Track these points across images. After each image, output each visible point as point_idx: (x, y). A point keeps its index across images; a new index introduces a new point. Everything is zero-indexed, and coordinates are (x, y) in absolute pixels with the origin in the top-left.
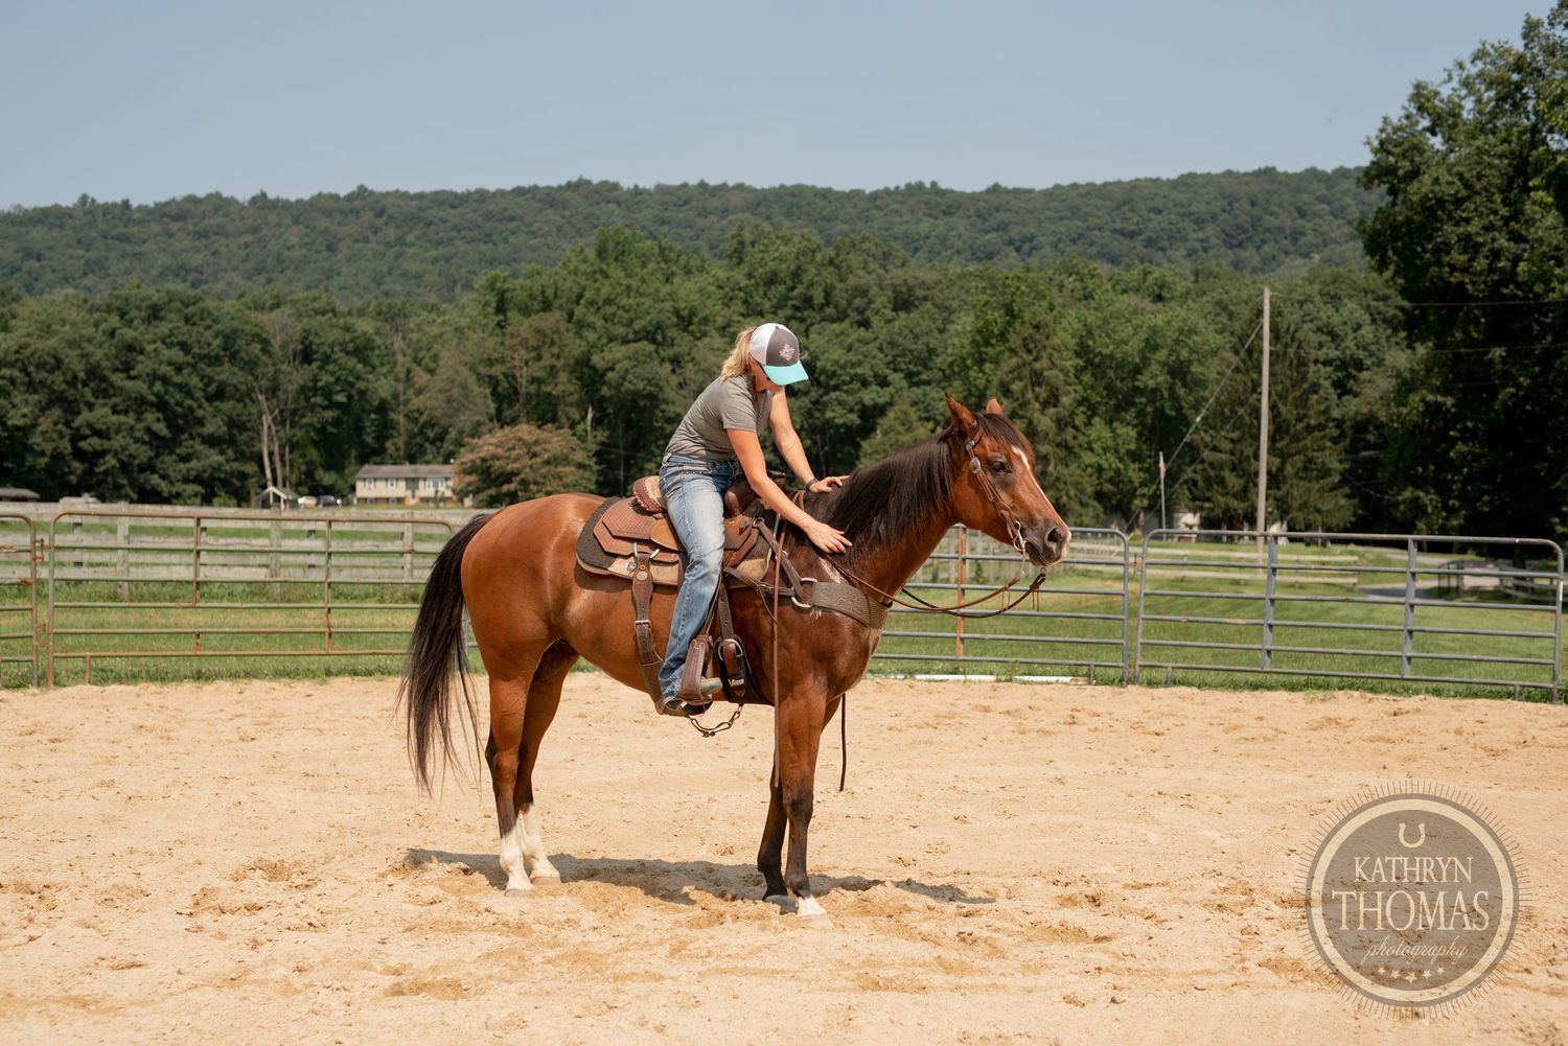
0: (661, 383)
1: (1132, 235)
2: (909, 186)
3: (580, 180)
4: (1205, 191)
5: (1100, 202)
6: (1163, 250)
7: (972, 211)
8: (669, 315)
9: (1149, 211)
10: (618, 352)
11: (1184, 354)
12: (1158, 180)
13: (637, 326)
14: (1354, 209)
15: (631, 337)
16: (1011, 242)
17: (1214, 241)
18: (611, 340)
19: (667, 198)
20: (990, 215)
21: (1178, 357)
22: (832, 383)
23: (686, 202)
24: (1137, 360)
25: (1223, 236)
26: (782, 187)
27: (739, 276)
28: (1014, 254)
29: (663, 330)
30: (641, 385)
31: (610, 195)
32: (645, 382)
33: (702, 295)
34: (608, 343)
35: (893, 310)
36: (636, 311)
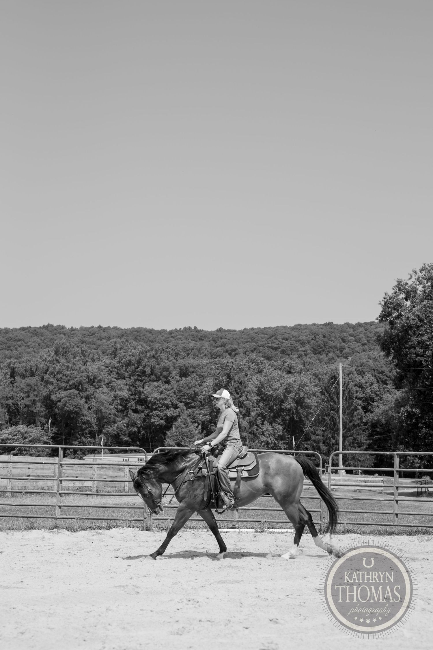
0: (81, 407)
1: (276, 349)
2: (185, 328)
3: (49, 324)
4: (305, 331)
5: (263, 336)
6: (289, 355)
7: (211, 339)
8: (85, 378)
9: (283, 339)
10: (63, 394)
11: (302, 394)
12: (285, 327)
13: (71, 383)
14: (364, 339)
15: (68, 387)
16: (227, 351)
17: (309, 351)
18: (59, 389)
19: (85, 332)
20: (218, 340)
21: (299, 396)
22: (154, 407)
23: (93, 334)
24: (282, 397)
25: (313, 349)
26: (133, 328)
27: (115, 362)
28: (228, 356)
29: (82, 385)
30: (72, 408)
31: (61, 331)
32: (74, 407)
33: (99, 370)
34: (58, 390)
35: (180, 377)
36: (70, 377)
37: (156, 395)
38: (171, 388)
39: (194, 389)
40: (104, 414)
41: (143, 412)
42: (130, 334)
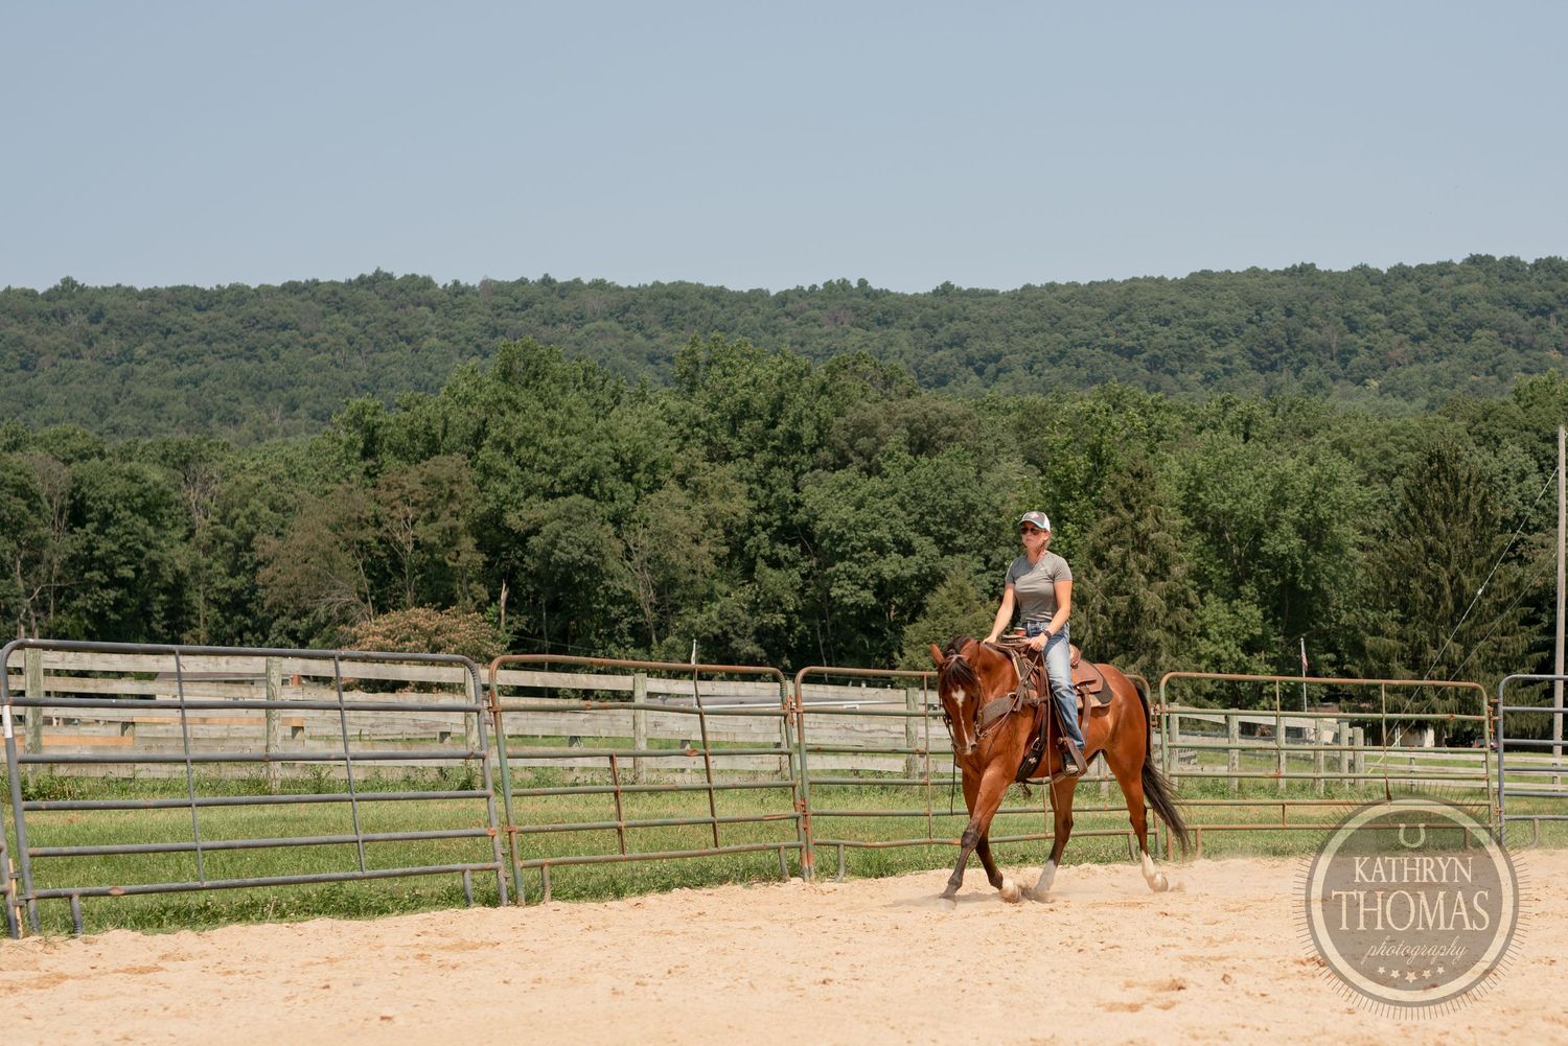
0: (604, 551)
1: (1130, 353)
2: (829, 285)
4: (1224, 295)
5: (1087, 309)
6: (1173, 373)
7: (916, 319)
8: (610, 459)
9: (1153, 321)
10: (538, 510)
11: (1324, 510)
12: (1161, 281)
13: (566, 473)
14: (1419, 320)
15: (558, 489)
16: (970, 362)
17: (1237, 362)
18: (529, 493)
19: (499, 300)
20: (941, 325)
21: (1315, 515)
22: (839, 550)
23: (526, 306)
24: (1262, 519)
25: (1250, 355)
26: (657, 285)
27: (697, 407)
28: (975, 378)
29: (600, 479)
30: (576, 554)
31: (420, 293)
32: (583, 549)
33: (650, 433)
34: (525, 497)
35: (910, 453)
36: (563, 453)
37: (846, 512)
38: (890, 488)
39: (962, 491)
40: (672, 572)
41: (793, 564)
42: (650, 305)
